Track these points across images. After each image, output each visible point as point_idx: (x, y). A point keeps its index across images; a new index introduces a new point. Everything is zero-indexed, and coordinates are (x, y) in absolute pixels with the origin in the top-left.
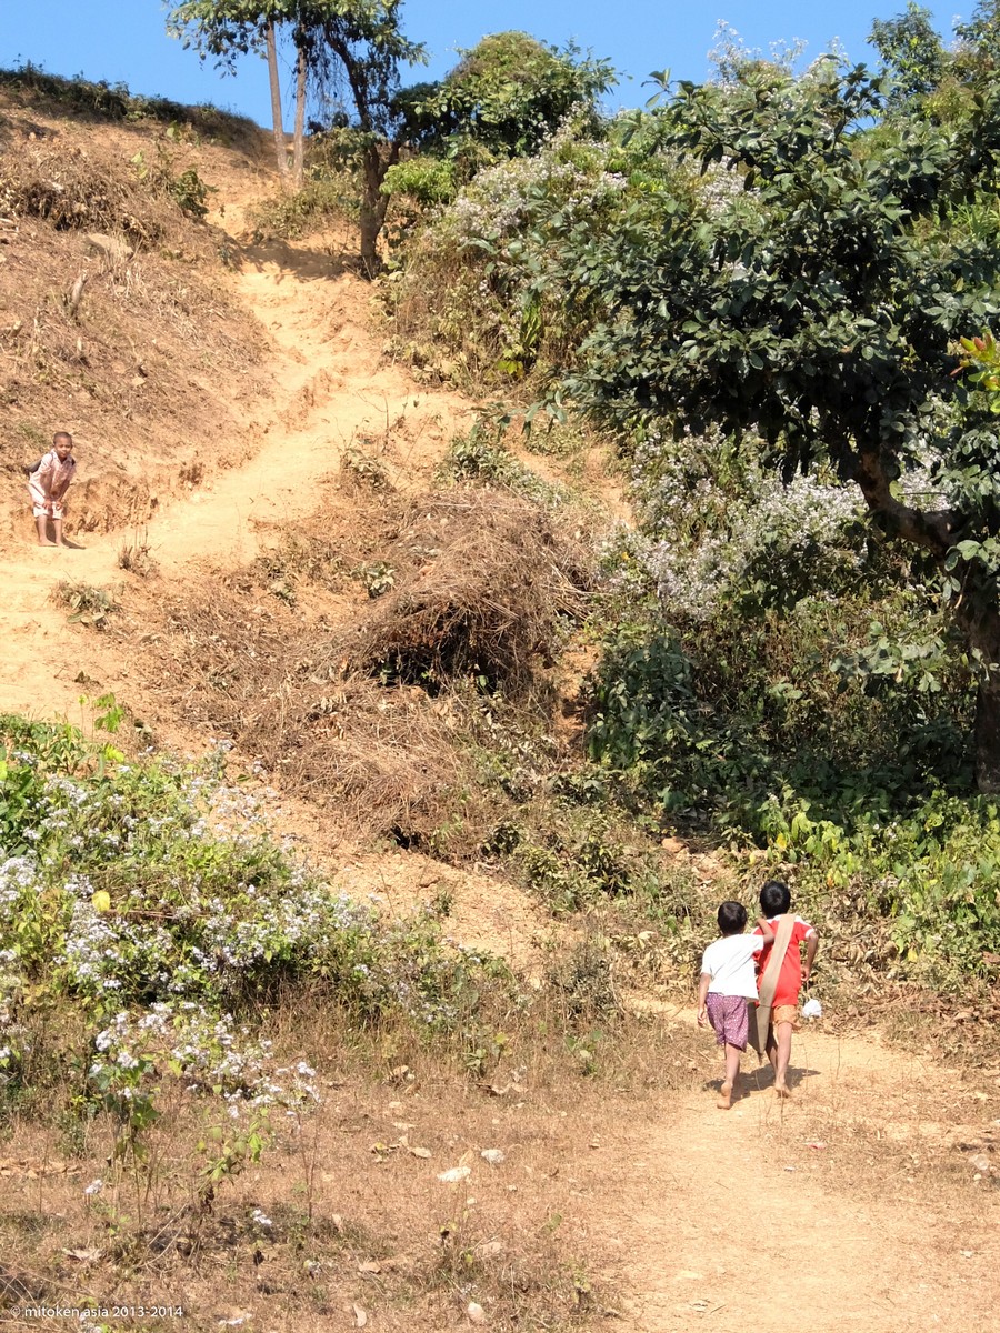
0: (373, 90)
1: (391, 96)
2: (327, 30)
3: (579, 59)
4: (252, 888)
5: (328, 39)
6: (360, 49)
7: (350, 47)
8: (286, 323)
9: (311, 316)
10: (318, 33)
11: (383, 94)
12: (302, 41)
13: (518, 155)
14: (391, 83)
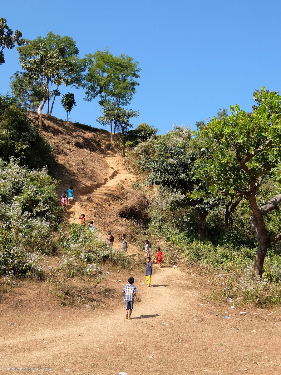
0: (125, 131)
1: (127, 131)
2: (119, 122)
3: (153, 128)
4: (102, 247)
5: (119, 123)
6: (123, 125)
7: (122, 124)
8: (111, 163)
9: (115, 162)
10: (118, 122)
11: (126, 131)
12: (115, 123)
13: (144, 141)
14: (127, 130)
